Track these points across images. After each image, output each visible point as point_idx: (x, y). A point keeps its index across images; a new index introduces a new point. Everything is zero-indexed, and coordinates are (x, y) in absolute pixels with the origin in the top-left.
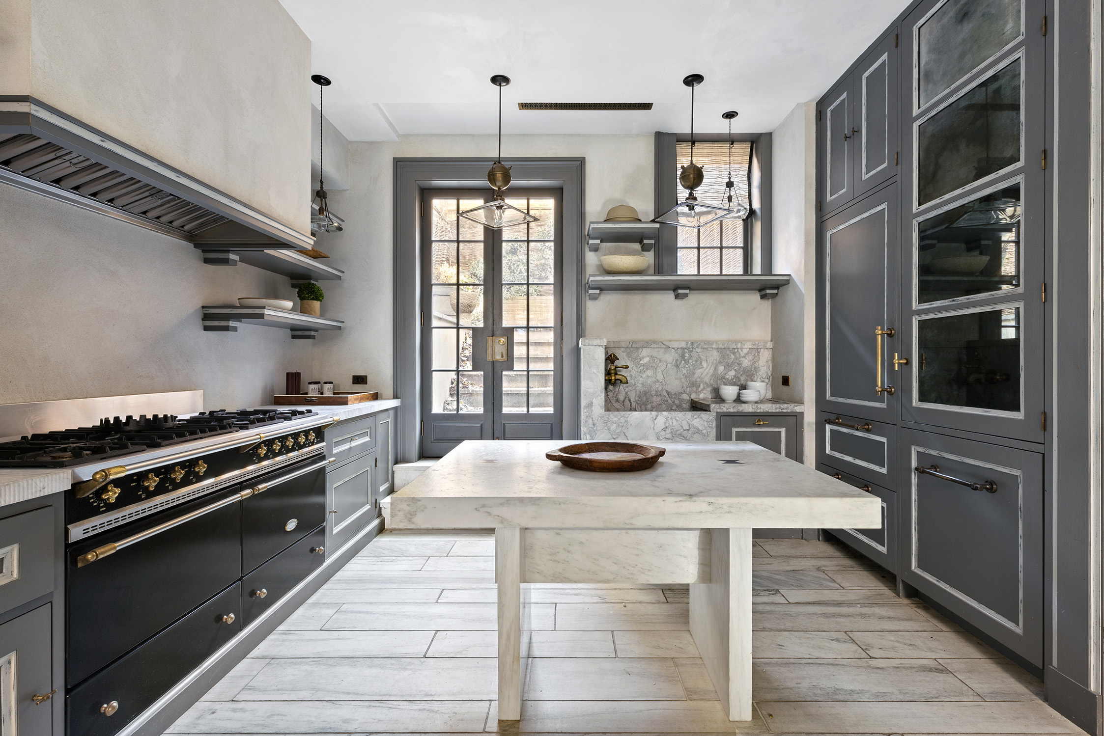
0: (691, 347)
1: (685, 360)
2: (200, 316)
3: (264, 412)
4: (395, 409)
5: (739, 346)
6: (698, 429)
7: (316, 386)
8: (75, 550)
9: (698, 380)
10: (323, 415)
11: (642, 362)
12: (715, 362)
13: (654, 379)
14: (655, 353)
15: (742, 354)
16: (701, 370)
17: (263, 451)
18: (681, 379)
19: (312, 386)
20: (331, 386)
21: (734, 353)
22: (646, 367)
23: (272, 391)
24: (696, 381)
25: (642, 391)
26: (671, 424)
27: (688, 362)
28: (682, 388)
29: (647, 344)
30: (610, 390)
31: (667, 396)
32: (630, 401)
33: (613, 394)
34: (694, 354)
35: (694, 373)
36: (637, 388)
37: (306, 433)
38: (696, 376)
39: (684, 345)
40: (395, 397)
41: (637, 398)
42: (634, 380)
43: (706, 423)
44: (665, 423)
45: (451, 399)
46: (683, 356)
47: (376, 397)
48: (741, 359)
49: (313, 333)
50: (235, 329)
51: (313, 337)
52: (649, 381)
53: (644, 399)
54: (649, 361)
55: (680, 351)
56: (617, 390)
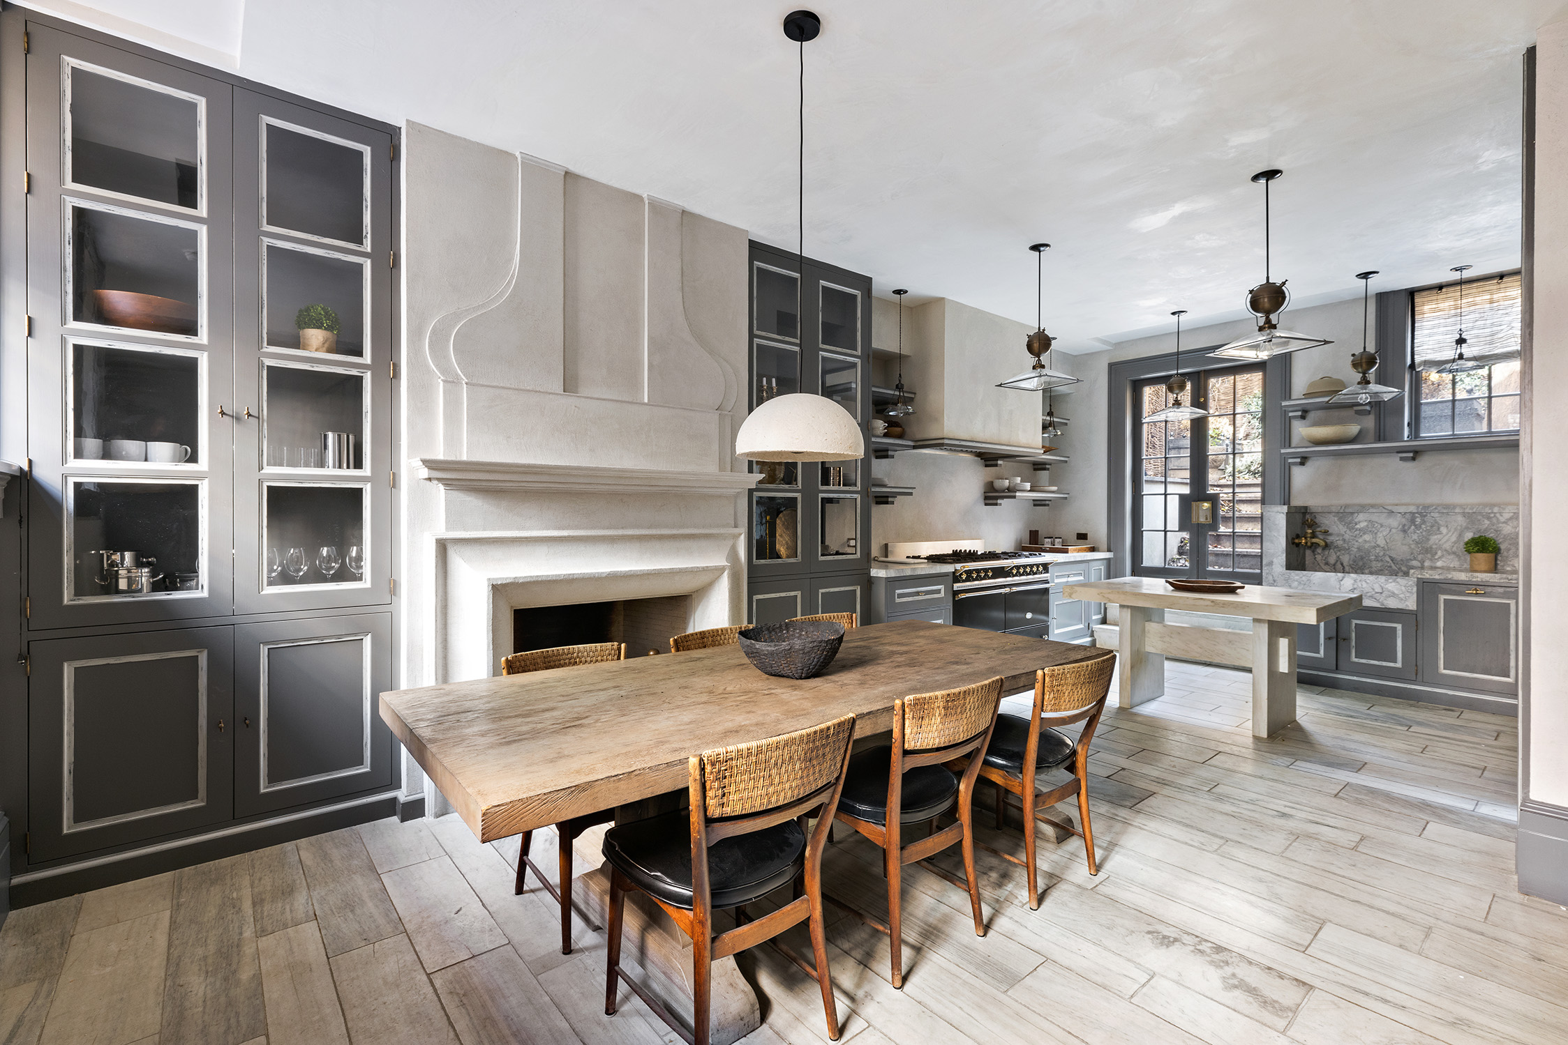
0: (1424, 511)
1: (1415, 525)
2: (983, 497)
3: (1016, 553)
4: (1109, 560)
5: (1496, 509)
6: (1393, 593)
7: (1049, 540)
8: (955, 593)
9: (1434, 547)
10: (1047, 558)
11: (1358, 526)
12: (1459, 528)
13: (1373, 544)
14: (1374, 518)
15: (1502, 519)
16: (1439, 536)
17: (1015, 571)
18: (1409, 545)
19: (1047, 540)
20: (1060, 540)
21: (1489, 518)
22: (1364, 531)
23: (1021, 542)
24: (1431, 548)
25: (1357, 555)
26: (1360, 585)
27: (1420, 527)
28: (1412, 554)
29: (1363, 508)
30: (1319, 553)
31: (1391, 562)
32: (1342, 564)
33: (1322, 557)
34: (1428, 518)
35: (1428, 540)
36: (1352, 552)
37: (1038, 566)
38: (1431, 542)
39: (1412, 509)
40: (1109, 550)
41: (1351, 563)
42: (1348, 544)
43: (1403, 588)
44: (1353, 585)
45: (1178, 557)
46: (1413, 521)
47: (1093, 549)
48: (1501, 525)
49: (1047, 502)
50: (1000, 504)
51: (1048, 505)
52: (1367, 546)
53: (1361, 563)
54: (1367, 525)
55: (1408, 516)
56: (1327, 553)
